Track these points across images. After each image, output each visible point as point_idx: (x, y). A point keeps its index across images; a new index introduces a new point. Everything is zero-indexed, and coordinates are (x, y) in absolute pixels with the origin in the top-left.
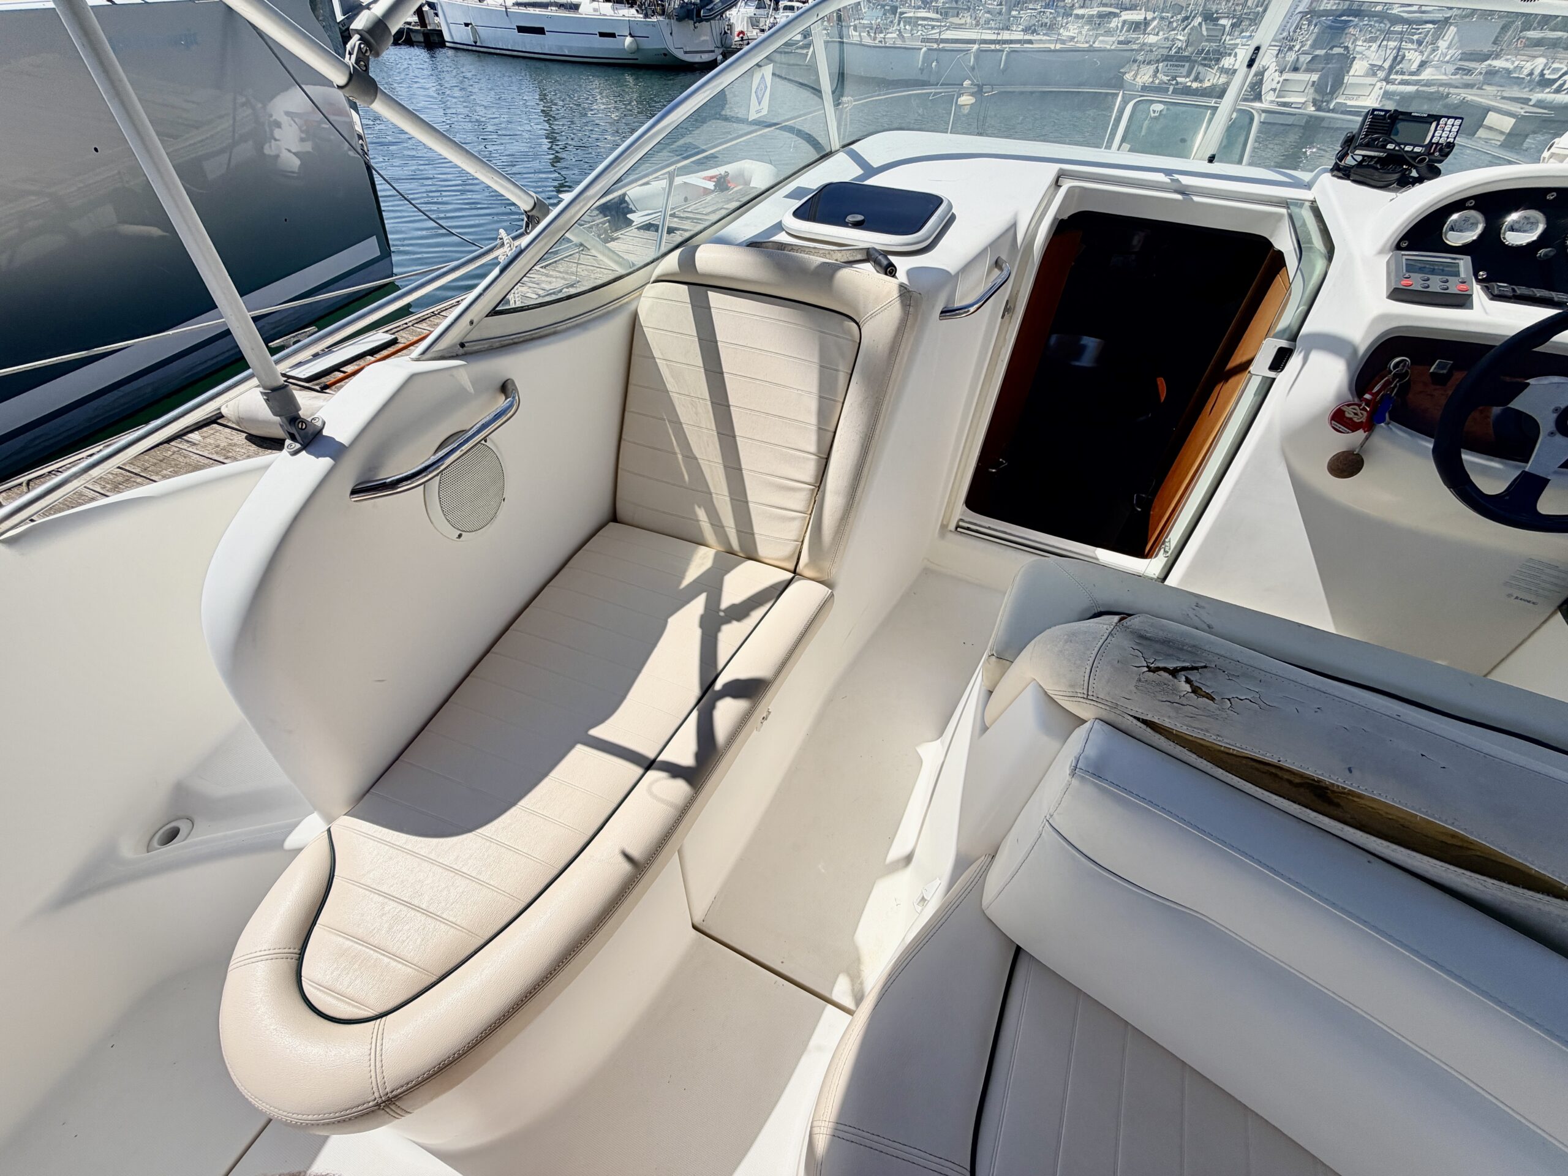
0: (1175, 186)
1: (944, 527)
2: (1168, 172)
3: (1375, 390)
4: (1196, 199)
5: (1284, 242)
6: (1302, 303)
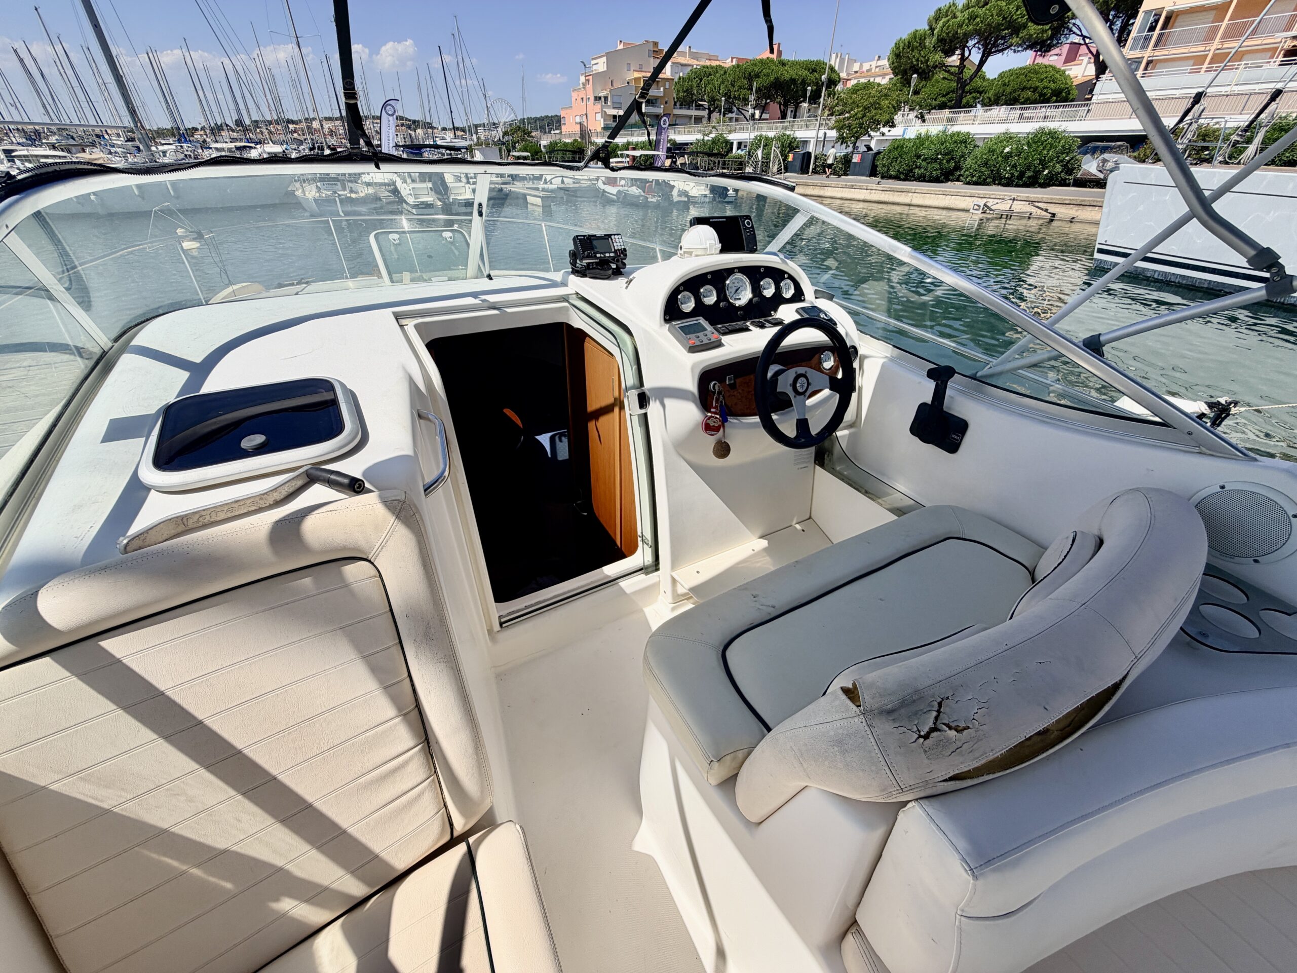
0: (486, 304)
1: (490, 632)
2: (475, 295)
3: (714, 405)
4: (509, 310)
5: (578, 322)
6: (632, 364)
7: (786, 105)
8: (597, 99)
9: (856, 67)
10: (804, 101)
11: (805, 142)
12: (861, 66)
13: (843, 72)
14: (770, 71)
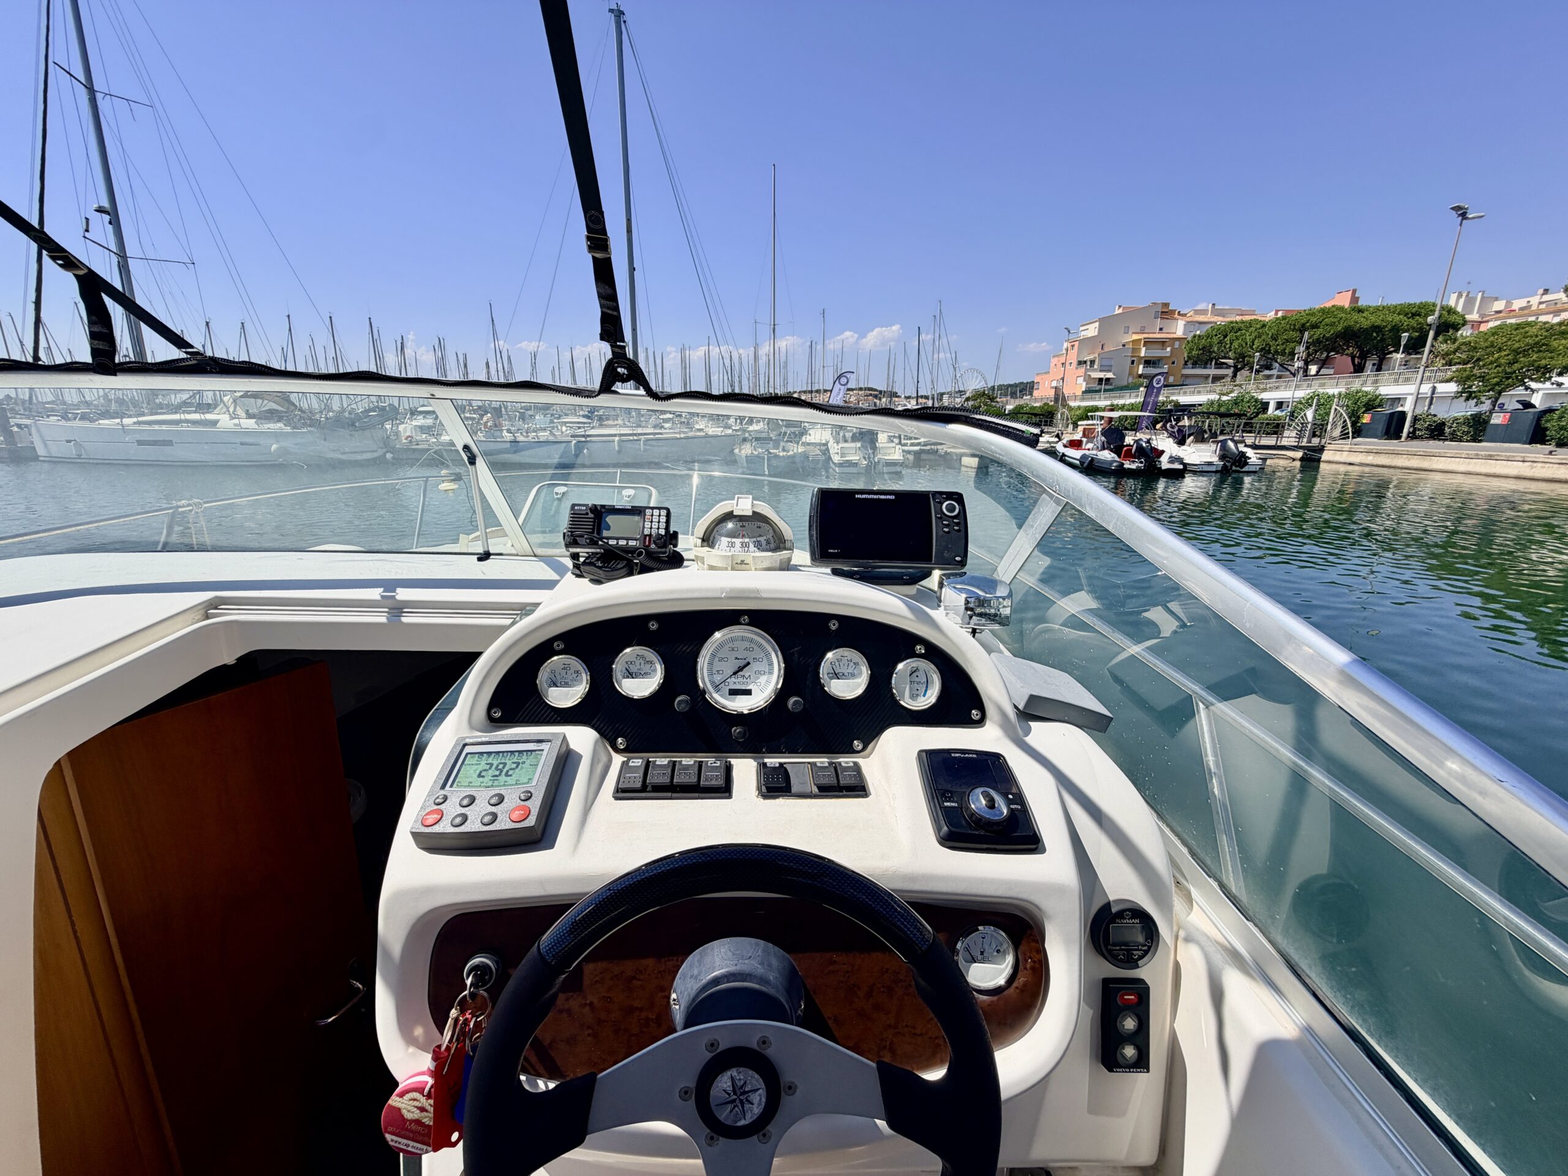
7: (1364, 357)
8: (1081, 363)
9: (1499, 305)
10: (1397, 351)
11: (1397, 400)
12: (1509, 303)
13: (1471, 313)
14: (1335, 320)
